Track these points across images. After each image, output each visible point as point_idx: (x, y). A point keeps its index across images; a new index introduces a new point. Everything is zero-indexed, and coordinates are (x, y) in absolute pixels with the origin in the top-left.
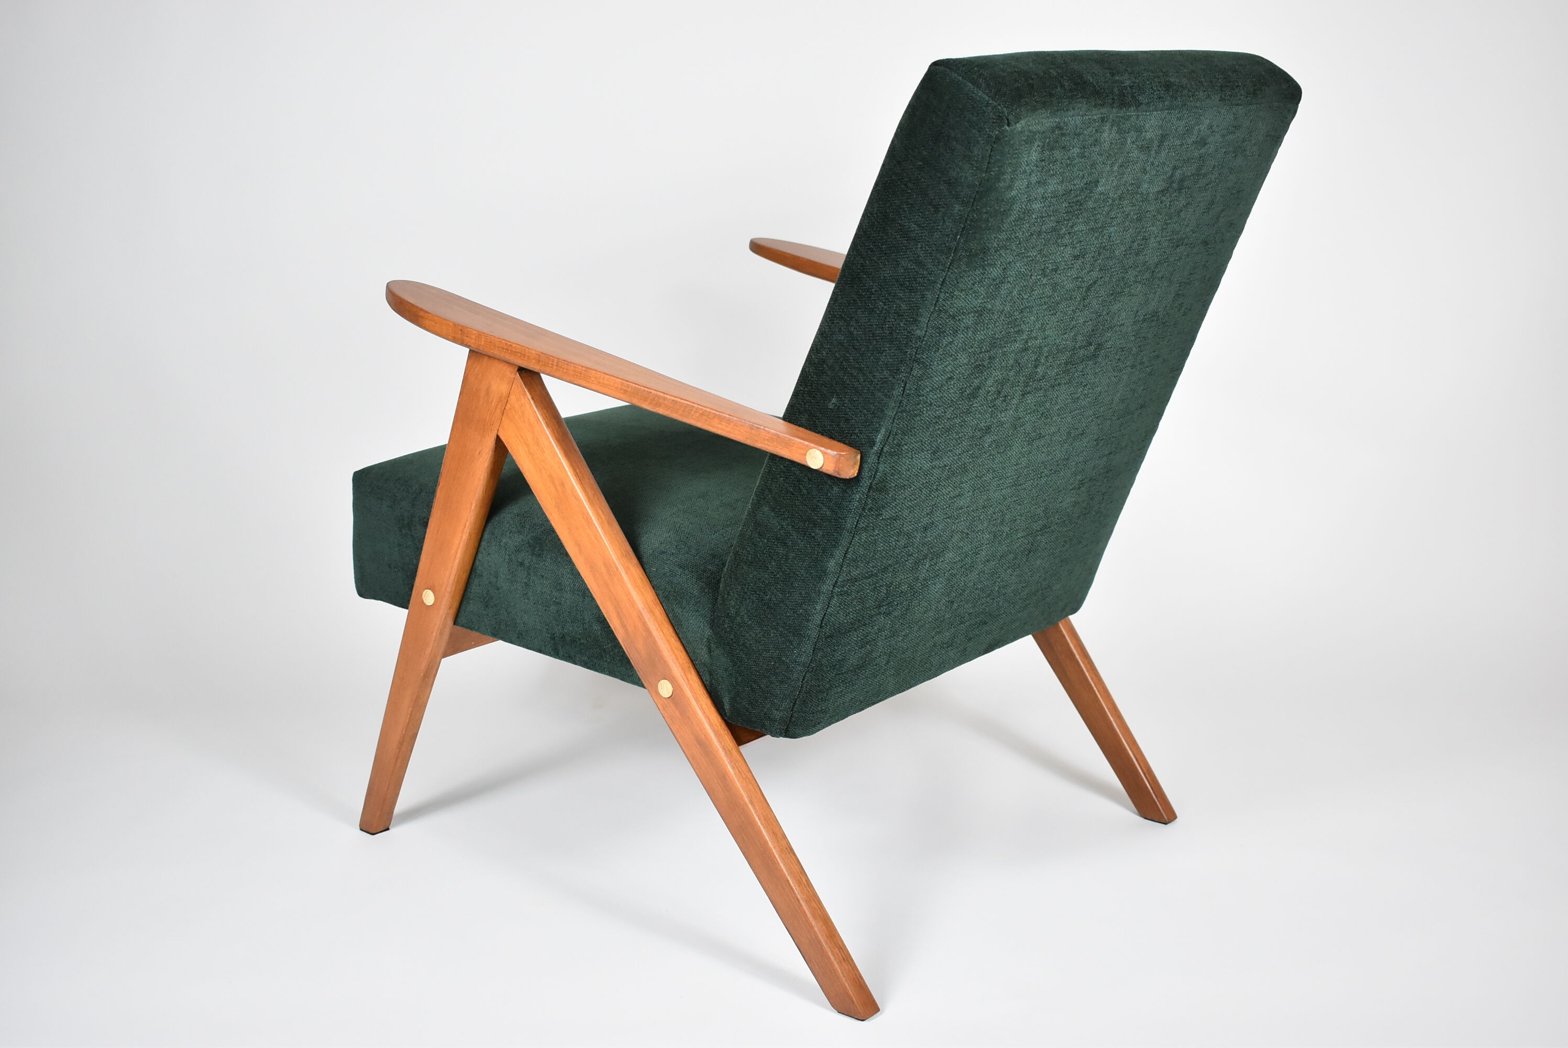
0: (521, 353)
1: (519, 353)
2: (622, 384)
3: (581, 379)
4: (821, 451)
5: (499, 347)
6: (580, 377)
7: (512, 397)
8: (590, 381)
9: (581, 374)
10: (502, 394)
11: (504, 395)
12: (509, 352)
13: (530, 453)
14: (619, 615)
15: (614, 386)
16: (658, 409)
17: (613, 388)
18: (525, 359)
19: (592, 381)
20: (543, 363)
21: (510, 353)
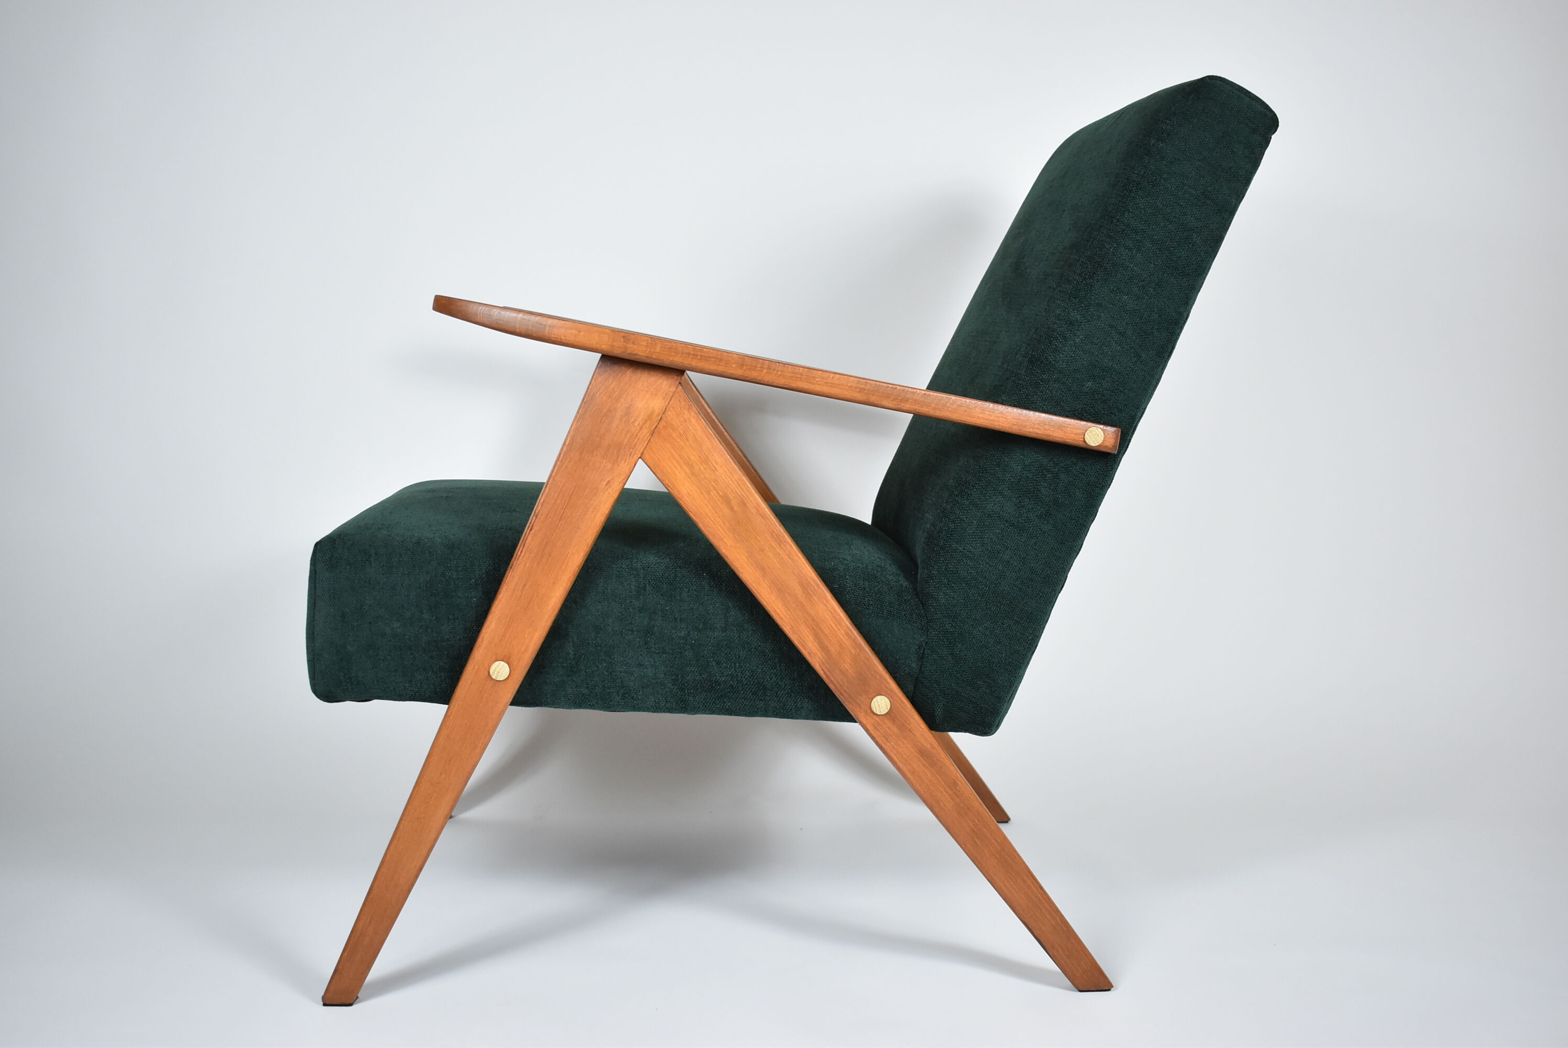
0: (716, 358)
1: (712, 358)
2: (858, 382)
3: (801, 381)
4: (1100, 428)
5: (683, 353)
6: (801, 378)
7: (669, 413)
8: (815, 382)
9: (801, 375)
10: (653, 411)
11: (656, 412)
12: (699, 357)
13: (693, 474)
14: (817, 637)
15: (846, 386)
16: (903, 405)
17: (846, 387)
18: (722, 364)
19: (817, 381)
20: (749, 367)
21: (699, 359)
